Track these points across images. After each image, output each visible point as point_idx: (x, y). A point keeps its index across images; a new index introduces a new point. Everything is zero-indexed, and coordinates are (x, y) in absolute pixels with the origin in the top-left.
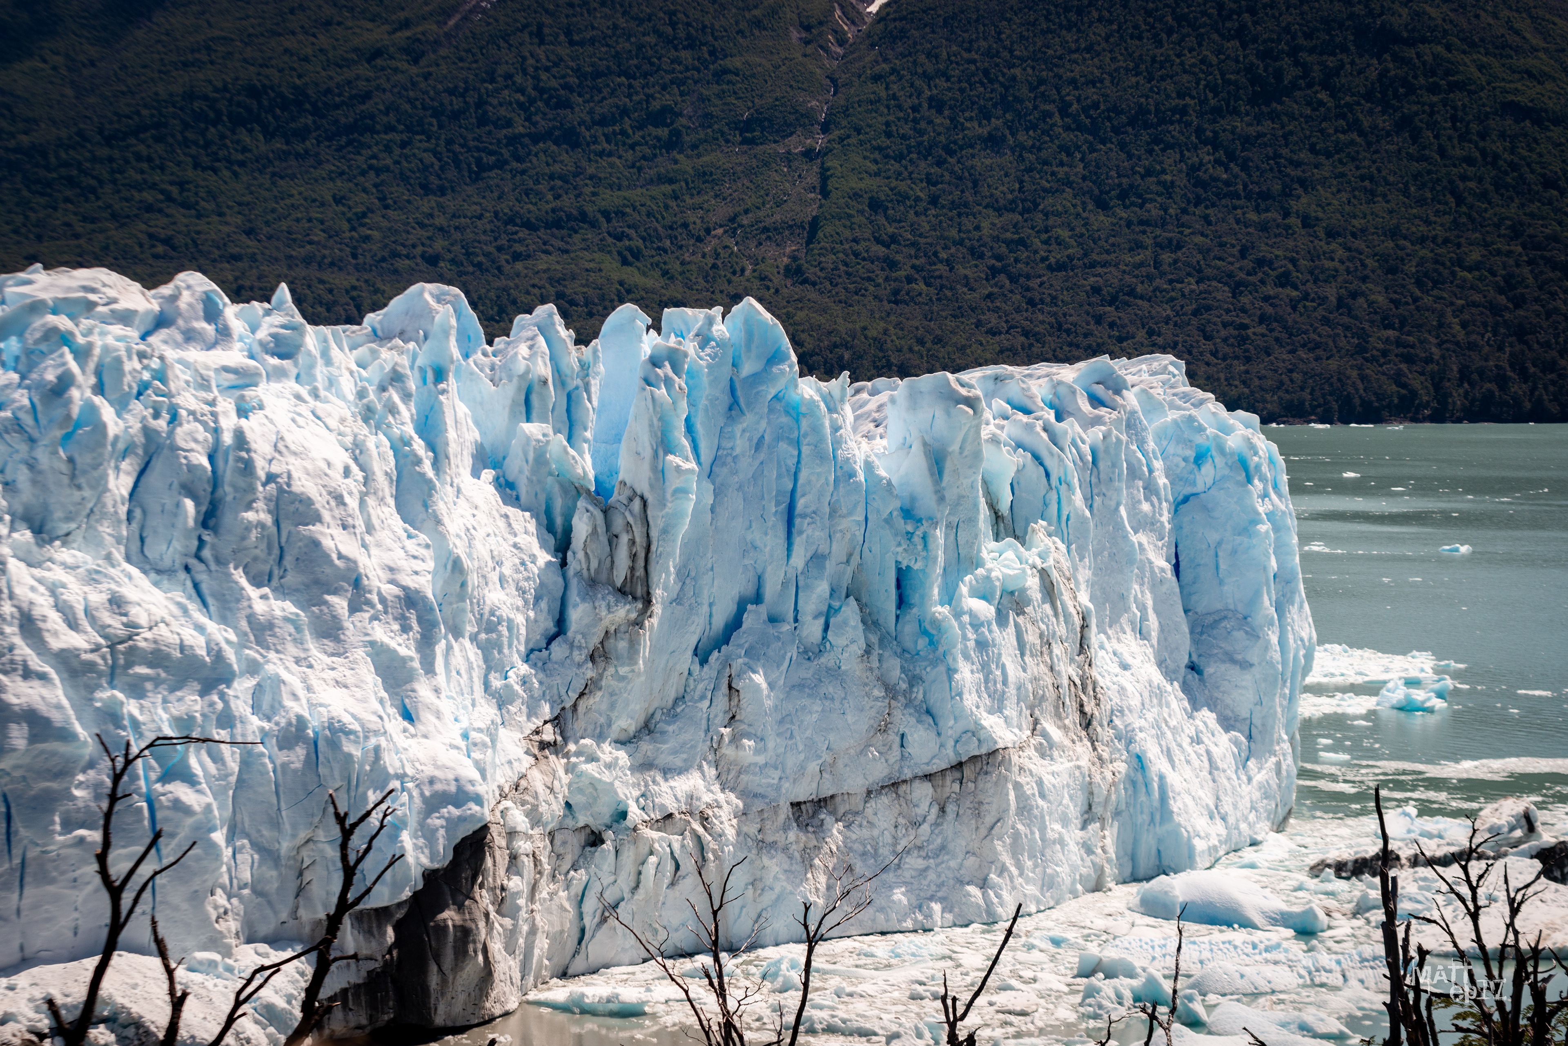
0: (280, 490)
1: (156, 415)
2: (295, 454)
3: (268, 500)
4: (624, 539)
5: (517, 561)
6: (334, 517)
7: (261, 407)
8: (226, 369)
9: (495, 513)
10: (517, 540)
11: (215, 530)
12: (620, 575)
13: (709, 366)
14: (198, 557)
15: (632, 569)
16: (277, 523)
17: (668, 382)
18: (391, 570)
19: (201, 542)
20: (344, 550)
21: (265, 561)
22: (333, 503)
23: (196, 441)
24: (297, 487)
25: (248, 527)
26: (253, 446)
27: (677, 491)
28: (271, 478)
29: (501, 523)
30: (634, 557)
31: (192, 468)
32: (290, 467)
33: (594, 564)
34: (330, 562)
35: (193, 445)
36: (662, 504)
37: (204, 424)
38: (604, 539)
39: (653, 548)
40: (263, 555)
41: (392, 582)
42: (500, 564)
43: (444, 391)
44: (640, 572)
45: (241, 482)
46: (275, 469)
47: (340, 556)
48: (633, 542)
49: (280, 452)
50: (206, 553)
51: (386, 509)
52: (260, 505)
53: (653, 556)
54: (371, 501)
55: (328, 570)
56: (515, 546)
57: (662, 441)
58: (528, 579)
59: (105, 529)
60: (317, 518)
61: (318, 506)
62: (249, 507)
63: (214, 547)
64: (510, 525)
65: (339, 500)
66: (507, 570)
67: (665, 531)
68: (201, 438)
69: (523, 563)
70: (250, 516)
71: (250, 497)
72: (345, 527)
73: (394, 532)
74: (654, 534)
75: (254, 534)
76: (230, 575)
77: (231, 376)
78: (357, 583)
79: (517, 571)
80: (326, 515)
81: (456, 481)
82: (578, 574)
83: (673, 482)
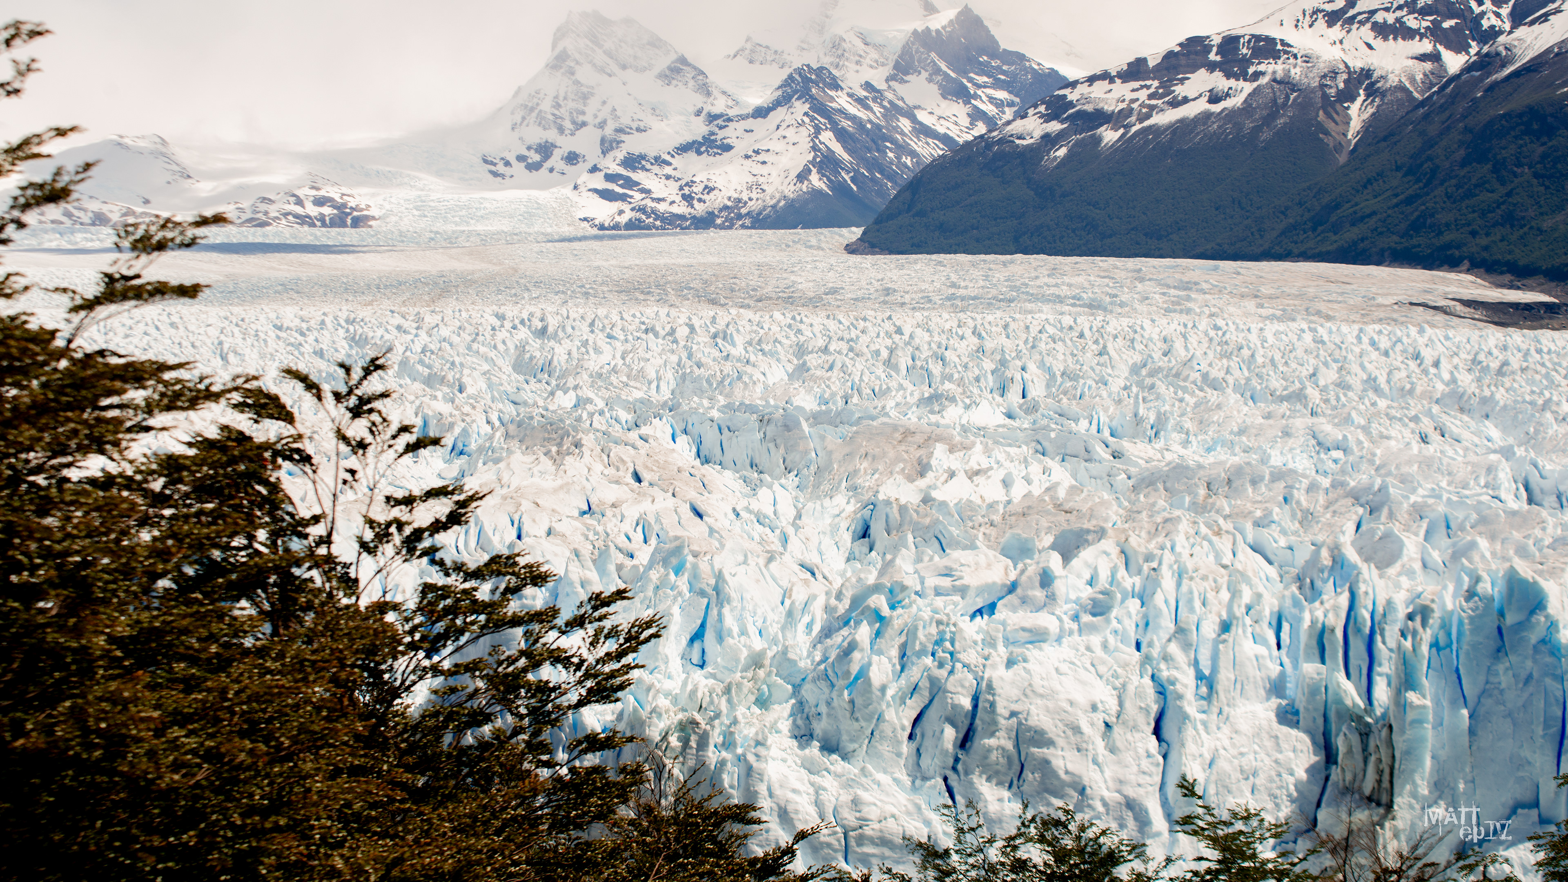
0: (1020, 723)
1: (941, 665)
2: (1042, 696)
3: (1009, 730)
4: (1373, 759)
5: (1273, 773)
6: (1069, 743)
7: (1025, 660)
8: (1024, 629)
9: (1264, 735)
10: (1279, 756)
11: (967, 753)
12: (1368, 786)
13: (1471, 618)
14: (954, 769)
15: (1379, 782)
16: (1017, 746)
17: (1415, 633)
18: (1121, 782)
19: (957, 760)
20: (1070, 767)
21: (1006, 774)
22: (1069, 733)
23: (963, 686)
24: (1033, 722)
25: (989, 750)
26: (998, 691)
27: (1414, 722)
28: (1013, 714)
29: (1269, 744)
30: (1380, 773)
31: (955, 707)
32: (1032, 707)
33: (1349, 777)
34: (1057, 777)
35: (960, 689)
36: (1403, 731)
37: (975, 673)
38: (1359, 757)
39: (1397, 766)
40: (1003, 770)
41: (1119, 791)
42: (1255, 774)
43: (1225, 641)
44: (1386, 784)
45: (987, 718)
46: (1015, 707)
47: (1067, 772)
48: (1380, 760)
49: (1026, 695)
50: (960, 767)
51: (1137, 736)
52: (1001, 734)
53: (1396, 772)
54: (1117, 730)
55: (1056, 782)
56: (1276, 761)
57: (1407, 681)
58: (1280, 788)
59: (884, 748)
60: (1050, 743)
61: (1050, 735)
62: (992, 734)
63: (964, 763)
64: (1278, 744)
65: (1077, 730)
66: (1260, 781)
67: (1407, 753)
68: (967, 684)
69: (1279, 775)
70: (992, 742)
71: (993, 728)
72: (1079, 750)
73: (1136, 752)
74: (1397, 755)
75: (994, 756)
76: (971, 783)
77: (1026, 634)
78: (1082, 791)
79: (1271, 780)
80: (1060, 742)
81: (1226, 709)
82: (1336, 784)
83: (1410, 716)
